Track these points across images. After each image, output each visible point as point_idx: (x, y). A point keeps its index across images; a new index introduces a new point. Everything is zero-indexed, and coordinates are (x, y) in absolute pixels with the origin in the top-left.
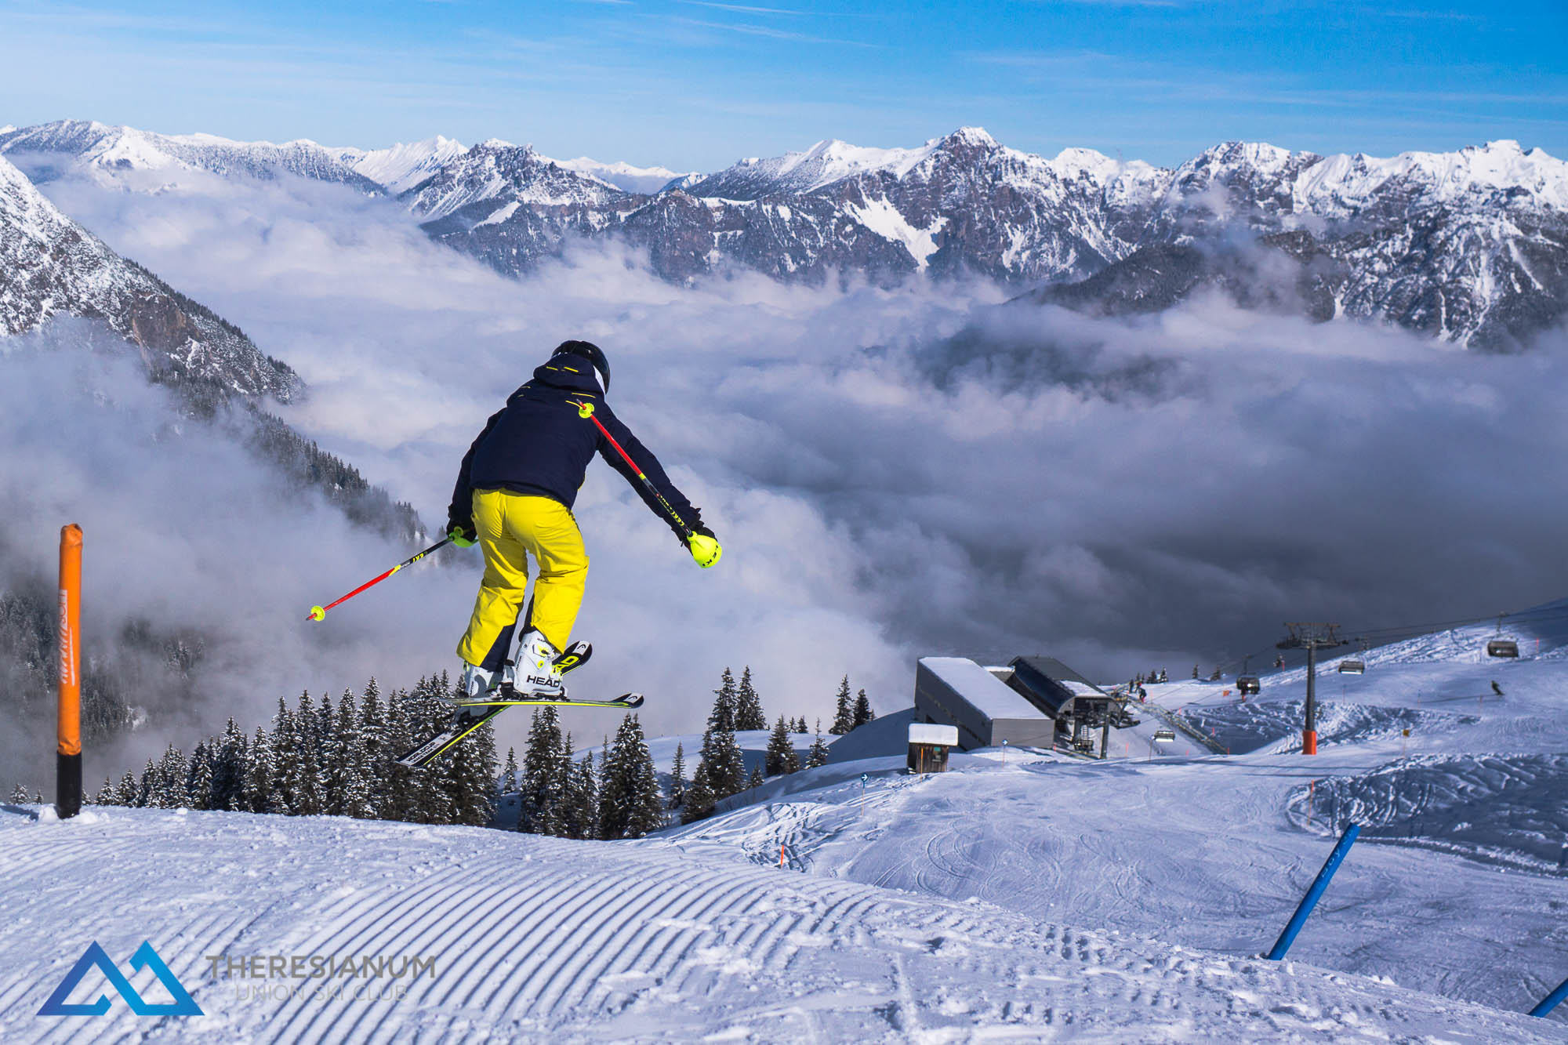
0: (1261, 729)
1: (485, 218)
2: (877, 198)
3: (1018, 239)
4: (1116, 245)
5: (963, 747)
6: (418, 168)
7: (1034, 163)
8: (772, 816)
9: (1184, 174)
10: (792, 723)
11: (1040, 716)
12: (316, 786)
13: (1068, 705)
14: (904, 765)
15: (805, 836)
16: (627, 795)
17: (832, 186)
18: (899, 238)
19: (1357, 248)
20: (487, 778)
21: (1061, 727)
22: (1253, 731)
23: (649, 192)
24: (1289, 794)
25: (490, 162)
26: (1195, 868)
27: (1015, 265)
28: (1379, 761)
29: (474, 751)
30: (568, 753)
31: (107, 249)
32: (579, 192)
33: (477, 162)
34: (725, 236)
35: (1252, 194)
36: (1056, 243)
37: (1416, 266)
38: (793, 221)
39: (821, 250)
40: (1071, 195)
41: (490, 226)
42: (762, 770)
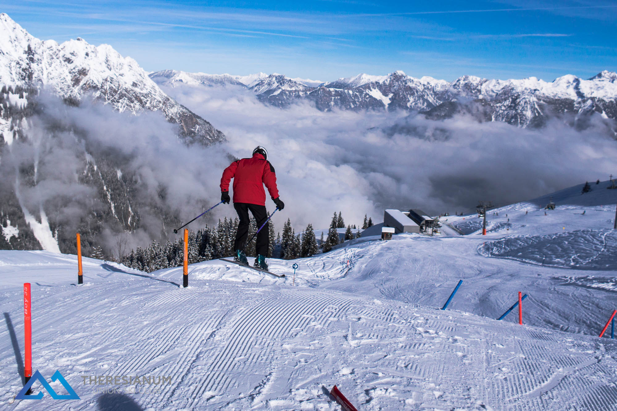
0: (472, 228)
1: (273, 93)
2: (375, 88)
3: (411, 99)
4: (437, 102)
5: (396, 233)
6: (255, 81)
7: (415, 80)
8: (346, 251)
9: (454, 83)
10: (352, 226)
11: (417, 225)
12: (228, 242)
13: (423, 222)
14: (381, 238)
15: (354, 257)
16: (309, 245)
17: (363, 85)
18: (380, 99)
19: (497, 103)
20: (272, 240)
21: (421, 228)
22: (470, 229)
23: (315, 87)
24: (478, 246)
25: (274, 79)
26: (453, 266)
27: (411, 106)
28: (501, 237)
30: (294, 234)
31: (176, 102)
32: (297, 87)
33: (271, 79)
34: (335, 98)
35: (471, 89)
36: (421, 101)
37: (512, 108)
38: (353, 94)
39: (360, 102)
40: (425, 88)
41: (274, 96)
42: (344, 239)
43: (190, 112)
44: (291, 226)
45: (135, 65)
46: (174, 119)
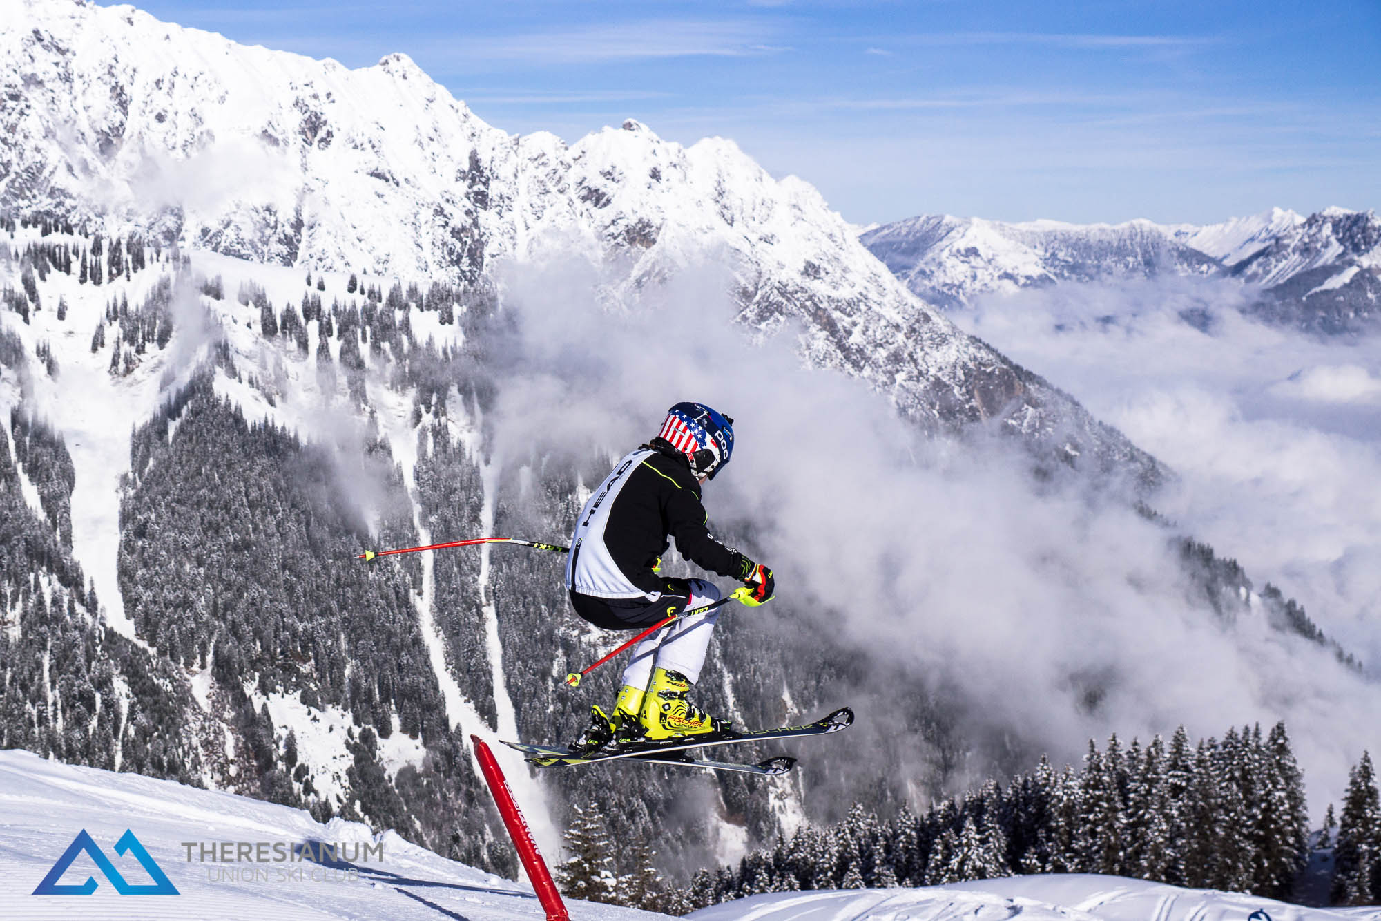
1: (1323, 283)
6: (1252, 239)
20: (1296, 832)
31: (954, 328)
33: (1313, 230)
41: (1325, 292)
43: (1004, 360)
44: (1375, 782)
45: (814, 201)
46: (945, 385)
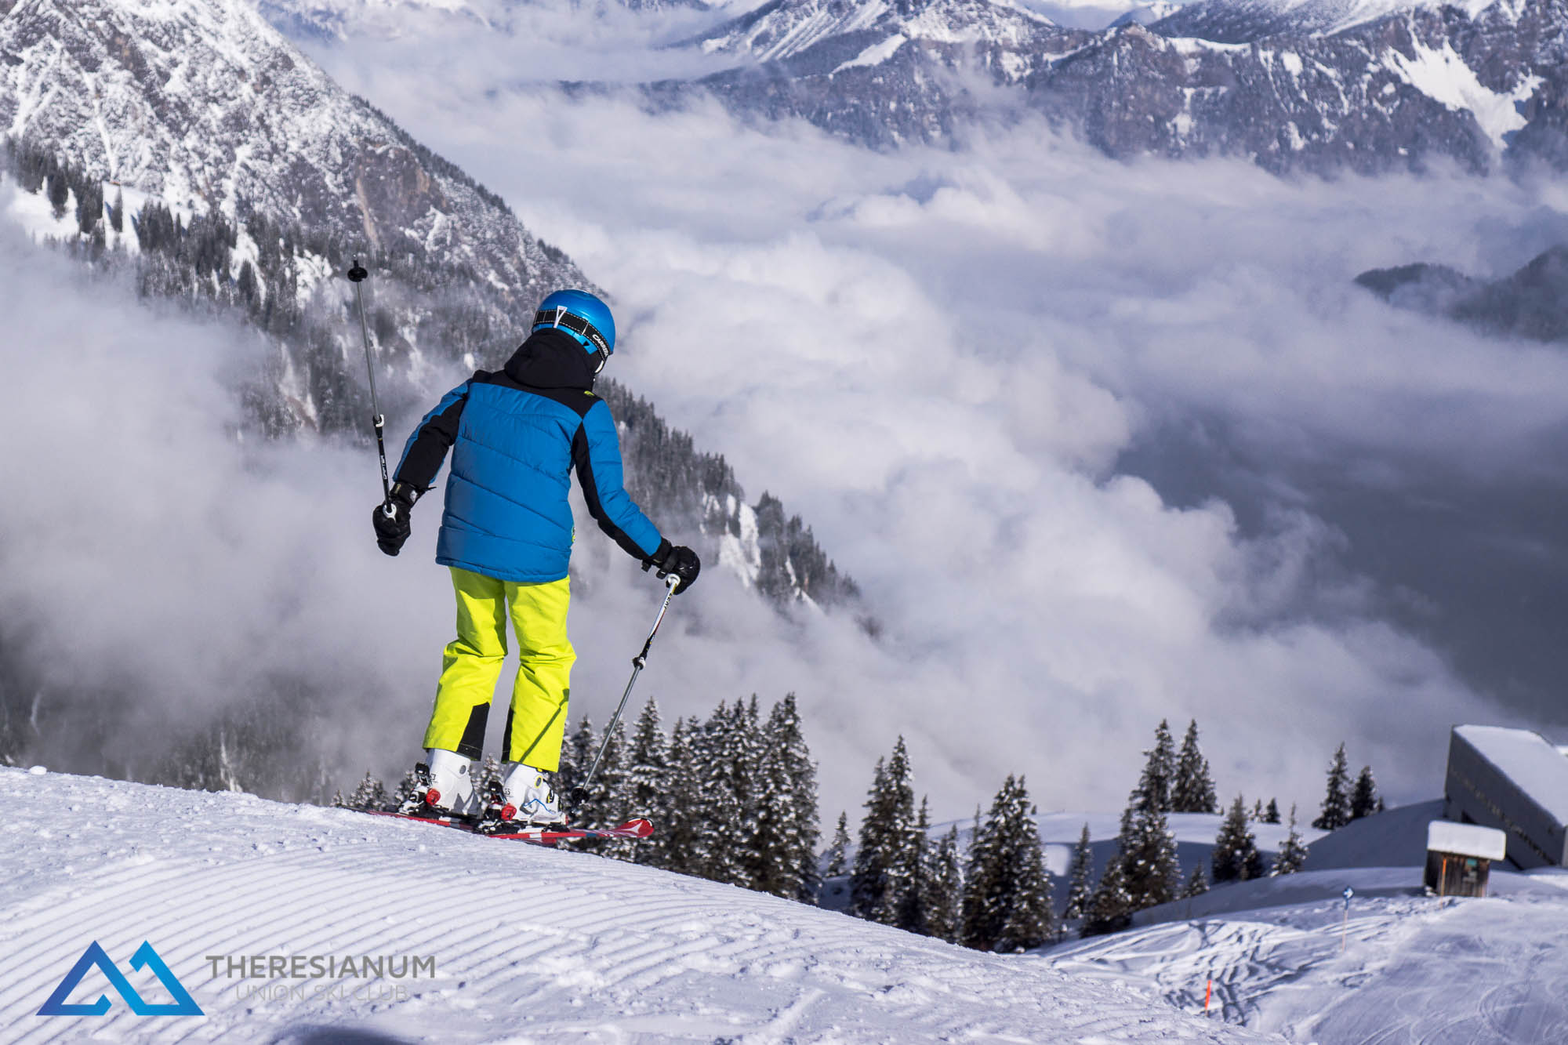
2: (1435, 46)
5: (1515, 863)
8: (1205, 938)
10: (1258, 808)
14: (1419, 882)
15: (1253, 971)
16: (1002, 893)
17: (1367, 26)
18: (1466, 106)
23: (1093, 28)
29: (787, 812)
30: (923, 825)
32: (992, 25)
34: (1200, 95)
38: (1304, 75)
39: (1345, 118)
42: (1206, 873)
43: (403, 137)
44: (911, 781)
46: (312, 170)
